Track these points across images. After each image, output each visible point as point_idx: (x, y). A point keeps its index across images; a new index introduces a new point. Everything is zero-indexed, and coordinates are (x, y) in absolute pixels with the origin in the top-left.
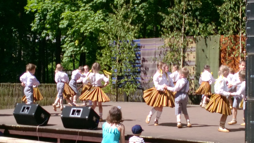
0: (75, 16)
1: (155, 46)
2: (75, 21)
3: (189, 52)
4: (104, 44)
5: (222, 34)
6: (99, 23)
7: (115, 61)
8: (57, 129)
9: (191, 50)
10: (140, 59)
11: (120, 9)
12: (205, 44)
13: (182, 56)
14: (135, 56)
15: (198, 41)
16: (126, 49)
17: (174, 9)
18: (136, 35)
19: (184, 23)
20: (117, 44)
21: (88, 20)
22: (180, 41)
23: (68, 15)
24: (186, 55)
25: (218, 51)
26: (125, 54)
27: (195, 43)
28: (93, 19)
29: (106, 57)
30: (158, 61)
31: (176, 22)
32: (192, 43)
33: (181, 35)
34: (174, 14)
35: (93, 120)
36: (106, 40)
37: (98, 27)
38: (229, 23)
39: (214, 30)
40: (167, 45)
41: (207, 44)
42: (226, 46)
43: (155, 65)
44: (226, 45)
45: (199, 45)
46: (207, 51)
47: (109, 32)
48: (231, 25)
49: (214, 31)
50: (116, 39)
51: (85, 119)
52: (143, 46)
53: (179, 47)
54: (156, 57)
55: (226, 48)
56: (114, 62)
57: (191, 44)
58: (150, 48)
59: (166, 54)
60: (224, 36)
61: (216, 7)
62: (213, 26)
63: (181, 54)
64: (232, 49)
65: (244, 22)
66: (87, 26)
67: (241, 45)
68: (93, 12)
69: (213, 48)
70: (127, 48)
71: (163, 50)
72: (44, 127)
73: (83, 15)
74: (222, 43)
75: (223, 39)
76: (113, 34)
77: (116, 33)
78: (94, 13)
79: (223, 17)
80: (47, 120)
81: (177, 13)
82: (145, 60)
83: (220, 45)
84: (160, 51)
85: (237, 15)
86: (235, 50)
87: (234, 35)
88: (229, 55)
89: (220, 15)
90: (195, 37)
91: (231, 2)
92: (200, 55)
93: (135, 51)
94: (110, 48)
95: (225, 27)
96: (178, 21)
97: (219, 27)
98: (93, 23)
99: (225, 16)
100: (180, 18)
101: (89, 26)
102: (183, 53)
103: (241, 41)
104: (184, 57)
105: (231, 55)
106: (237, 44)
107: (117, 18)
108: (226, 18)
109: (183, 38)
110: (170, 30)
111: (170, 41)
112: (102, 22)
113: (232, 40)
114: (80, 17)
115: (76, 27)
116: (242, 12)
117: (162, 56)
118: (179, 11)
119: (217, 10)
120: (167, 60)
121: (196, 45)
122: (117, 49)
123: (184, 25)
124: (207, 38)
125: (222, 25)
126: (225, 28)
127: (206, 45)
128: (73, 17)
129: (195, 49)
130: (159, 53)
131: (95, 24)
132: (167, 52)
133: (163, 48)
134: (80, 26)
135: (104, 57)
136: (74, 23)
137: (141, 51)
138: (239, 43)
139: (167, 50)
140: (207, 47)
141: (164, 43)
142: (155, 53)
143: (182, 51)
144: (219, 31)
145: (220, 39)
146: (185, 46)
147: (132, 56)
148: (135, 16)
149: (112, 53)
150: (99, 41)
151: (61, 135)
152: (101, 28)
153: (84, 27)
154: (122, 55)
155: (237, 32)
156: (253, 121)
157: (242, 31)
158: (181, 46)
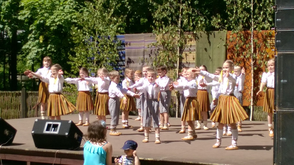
0: (39, 4)
1: (143, 43)
2: (38, 11)
3: (188, 51)
4: (78, 40)
5: (229, 29)
6: (69, 14)
7: (92, 62)
8: (27, 149)
9: (189, 49)
10: (125, 60)
12: (208, 41)
13: (178, 57)
14: (118, 57)
15: (198, 38)
16: (106, 47)
18: (119, 29)
19: (182, 14)
20: (95, 40)
21: (56, 10)
22: (176, 37)
24: (183, 55)
26: (105, 54)
27: (195, 40)
28: (62, 8)
29: (80, 56)
30: (148, 62)
31: (172, 13)
32: (191, 40)
33: (177, 30)
34: (168, 3)
35: (75, 137)
36: (80, 35)
37: (70, 19)
38: (237, 16)
39: (219, 24)
40: (160, 43)
41: (211, 41)
42: (234, 44)
44: (234, 43)
45: (200, 42)
46: (210, 51)
47: (84, 24)
48: (240, 18)
49: (219, 26)
50: (93, 35)
51: (65, 136)
52: (128, 44)
53: (174, 45)
54: (145, 57)
55: (234, 46)
56: (90, 64)
57: (190, 41)
58: (137, 46)
59: (158, 54)
60: (231, 32)
62: (218, 19)
63: (177, 55)
64: (241, 47)
65: (256, 15)
66: (55, 17)
67: (253, 43)
69: (218, 47)
70: (108, 46)
71: (154, 49)
72: (9, 147)
74: (229, 41)
75: (231, 35)
76: (89, 28)
77: (94, 26)
79: (230, 7)
80: (12, 138)
81: (173, 1)
82: (132, 60)
83: (226, 43)
84: (150, 50)
85: (248, 5)
86: (246, 50)
87: (244, 30)
88: (238, 55)
89: (227, 6)
90: (195, 32)
92: (201, 55)
93: (118, 50)
94: (86, 46)
95: (233, 20)
96: (174, 12)
97: (226, 21)
98: (62, 14)
99: (233, 7)
100: (176, 8)
101: (57, 17)
102: (180, 53)
103: (253, 38)
105: (240, 56)
106: (248, 43)
107: (94, 7)
108: (235, 9)
109: (179, 34)
110: (164, 24)
111: (163, 38)
112: (74, 12)
113: (242, 37)
115: (40, 19)
116: (254, 1)
117: (153, 56)
120: (159, 62)
121: (197, 43)
122: (95, 47)
123: (180, 18)
124: (210, 34)
125: (229, 18)
126: (233, 22)
127: (209, 42)
128: (36, 5)
129: (195, 48)
130: (150, 53)
131: (65, 15)
132: (159, 52)
133: (154, 47)
134: (46, 17)
135: (78, 57)
136: (37, 14)
137: (126, 49)
138: (251, 41)
139: (159, 49)
140: (210, 45)
141: (156, 40)
142: (144, 53)
143: (178, 51)
144: (226, 25)
145: (227, 35)
146: (182, 44)
147: (115, 56)
148: (119, 5)
149: (89, 52)
150: (71, 36)
151: (32, 157)
152: (73, 20)
153: (51, 19)
154: (101, 54)
155: (249, 27)
156: (284, 138)
157: (254, 26)
158: (177, 44)
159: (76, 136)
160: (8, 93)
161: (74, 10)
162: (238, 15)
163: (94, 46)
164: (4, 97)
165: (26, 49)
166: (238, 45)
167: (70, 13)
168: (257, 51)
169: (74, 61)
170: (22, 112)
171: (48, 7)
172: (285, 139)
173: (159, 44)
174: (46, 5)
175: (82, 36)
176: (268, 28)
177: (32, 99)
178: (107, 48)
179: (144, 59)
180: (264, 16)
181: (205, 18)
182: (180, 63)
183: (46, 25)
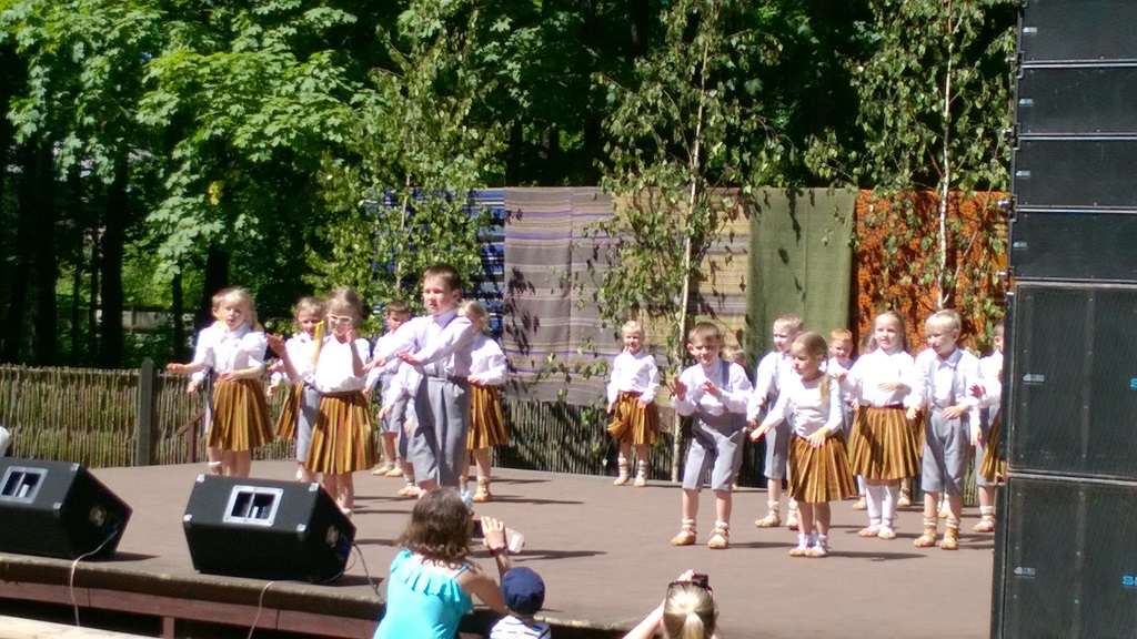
0: (213, 72)
1: (568, 219)
2: (210, 94)
3: (719, 253)
4: (341, 202)
5: (865, 183)
6: (317, 111)
7: (387, 278)
8: (164, 576)
9: (727, 248)
10: (503, 276)
11: (420, 54)
12: (791, 223)
13: (686, 272)
14: (479, 264)
15: (758, 209)
16: (438, 230)
17: (664, 64)
18: (487, 168)
19: (704, 125)
20: (400, 205)
21: (270, 94)
22: (682, 204)
23: (182, 65)
24: (705, 267)
25: (844, 258)
26: (435, 253)
27: (747, 215)
28: (290, 88)
29: (349, 259)
30: (582, 288)
31: (670, 119)
32: (733, 215)
33: (687, 180)
34: (659, 86)
35: (327, 540)
36: (351, 186)
37: (317, 130)
38: (895, 138)
39: (831, 162)
40: (625, 221)
41: (801, 224)
42: (881, 236)
43: (565, 304)
44: (881, 234)
45: (762, 224)
46: (796, 256)
47: (367, 148)
48: (904, 147)
49: (833, 170)
50: (397, 184)
51: (294, 535)
53: (673, 231)
54: (573, 270)
55: (882, 243)
56: (381, 285)
57: (729, 221)
58: (548, 230)
59: (617, 260)
60: (873, 194)
61: (843, 62)
62: (829, 147)
63: (682, 264)
64: (905, 248)
65: (961, 139)
66: (267, 118)
67: (946, 234)
68: (291, 60)
69: (826, 244)
70: (446, 225)
71: (605, 241)
72: (104, 566)
73: (248, 67)
74: (866, 225)
75: (870, 203)
76: (382, 162)
77: (399, 155)
78: (295, 63)
79: (872, 107)
80: (113, 535)
81: (674, 82)
82: (526, 280)
83: (855, 230)
84: (592, 247)
85: (933, 103)
86: (919, 256)
87: (918, 189)
88: (894, 275)
89: (862, 102)
90: (748, 189)
91: (912, 49)
92: (766, 269)
93: (479, 240)
94: (368, 223)
95: (881, 151)
96: (676, 116)
97: (854, 154)
98: (290, 110)
99: (881, 108)
100: (685, 104)
101: (272, 120)
102: (691, 259)
103: (946, 217)
104: (696, 277)
105: (899, 278)
106: (928, 231)
107: (405, 92)
108: (887, 115)
109: (693, 193)
110: (642, 157)
111: (635, 204)
113: (910, 212)
114: (233, 79)
115: (214, 123)
116: (953, 92)
118: (680, 76)
119: (848, 75)
120: (621, 286)
121: (752, 225)
122: (402, 228)
123: (699, 139)
124: (797, 194)
125: (867, 145)
126: (878, 159)
127: (797, 227)
128: (202, 76)
129: (746, 245)
130: (590, 255)
131: (301, 114)
132: (622, 252)
133: (604, 234)
134: (234, 118)
135: (340, 260)
136: (206, 106)
137: (506, 240)
138: (938, 227)
139: (622, 242)
140: (798, 237)
141: (612, 211)
142: (570, 254)
143: (688, 251)
144: (855, 170)
145: (856, 204)
146: (703, 227)
147: (467, 262)
148: (489, 88)
149: (378, 244)
150: (320, 187)
151: (180, 602)
152: (330, 132)
153: (252, 125)
154: (421, 256)
155: (933, 179)
156: (1029, 569)
157: (950, 174)
158: (682, 227)
159: (332, 536)
160: (94, 375)
161: (331, 99)
162: (899, 134)
163: (399, 226)
164: (78, 388)
165: (157, 224)
166: (893, 239)
167: (321, 106)
168: (959, 261)
169: (325, 275)
170: (138, 445)
171: (242, 82)
172: (1030, 571)
173: (621, 225)
174: (237, 74)
175: (356, 188)
176: (1000, 184)
177: (176, 400)
178: (442, 233)
179: (569, 275)
180: (987, 143)
181: (784, 143)
182: (694, 295)
183: (235, 144)
